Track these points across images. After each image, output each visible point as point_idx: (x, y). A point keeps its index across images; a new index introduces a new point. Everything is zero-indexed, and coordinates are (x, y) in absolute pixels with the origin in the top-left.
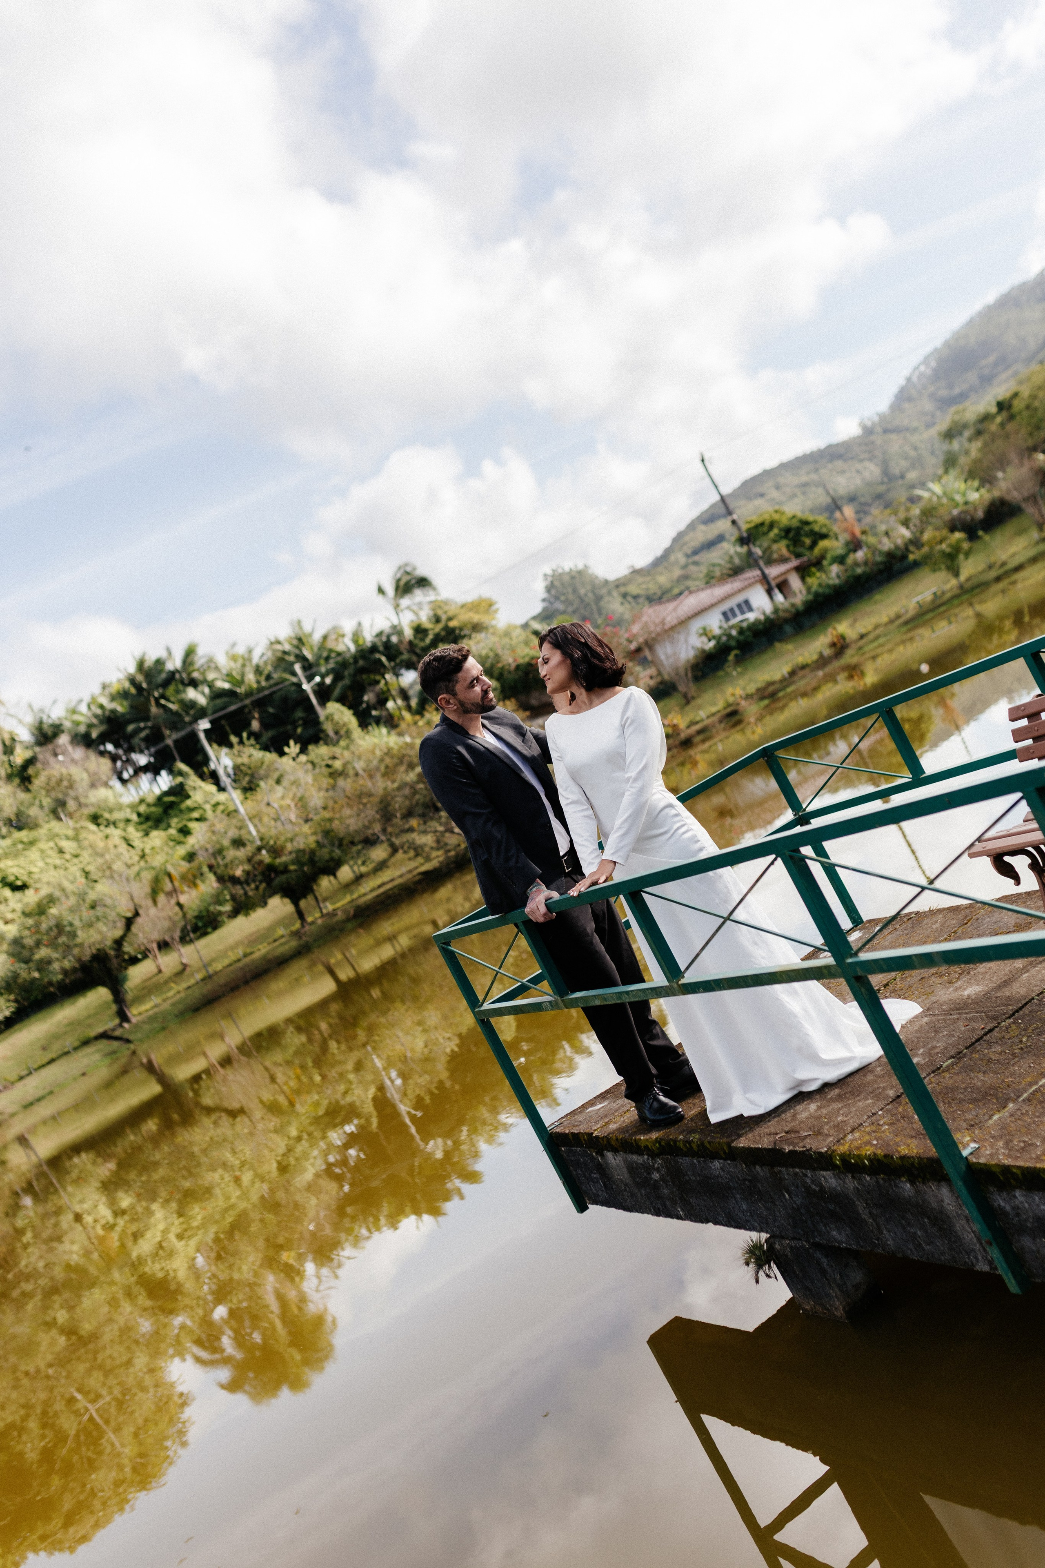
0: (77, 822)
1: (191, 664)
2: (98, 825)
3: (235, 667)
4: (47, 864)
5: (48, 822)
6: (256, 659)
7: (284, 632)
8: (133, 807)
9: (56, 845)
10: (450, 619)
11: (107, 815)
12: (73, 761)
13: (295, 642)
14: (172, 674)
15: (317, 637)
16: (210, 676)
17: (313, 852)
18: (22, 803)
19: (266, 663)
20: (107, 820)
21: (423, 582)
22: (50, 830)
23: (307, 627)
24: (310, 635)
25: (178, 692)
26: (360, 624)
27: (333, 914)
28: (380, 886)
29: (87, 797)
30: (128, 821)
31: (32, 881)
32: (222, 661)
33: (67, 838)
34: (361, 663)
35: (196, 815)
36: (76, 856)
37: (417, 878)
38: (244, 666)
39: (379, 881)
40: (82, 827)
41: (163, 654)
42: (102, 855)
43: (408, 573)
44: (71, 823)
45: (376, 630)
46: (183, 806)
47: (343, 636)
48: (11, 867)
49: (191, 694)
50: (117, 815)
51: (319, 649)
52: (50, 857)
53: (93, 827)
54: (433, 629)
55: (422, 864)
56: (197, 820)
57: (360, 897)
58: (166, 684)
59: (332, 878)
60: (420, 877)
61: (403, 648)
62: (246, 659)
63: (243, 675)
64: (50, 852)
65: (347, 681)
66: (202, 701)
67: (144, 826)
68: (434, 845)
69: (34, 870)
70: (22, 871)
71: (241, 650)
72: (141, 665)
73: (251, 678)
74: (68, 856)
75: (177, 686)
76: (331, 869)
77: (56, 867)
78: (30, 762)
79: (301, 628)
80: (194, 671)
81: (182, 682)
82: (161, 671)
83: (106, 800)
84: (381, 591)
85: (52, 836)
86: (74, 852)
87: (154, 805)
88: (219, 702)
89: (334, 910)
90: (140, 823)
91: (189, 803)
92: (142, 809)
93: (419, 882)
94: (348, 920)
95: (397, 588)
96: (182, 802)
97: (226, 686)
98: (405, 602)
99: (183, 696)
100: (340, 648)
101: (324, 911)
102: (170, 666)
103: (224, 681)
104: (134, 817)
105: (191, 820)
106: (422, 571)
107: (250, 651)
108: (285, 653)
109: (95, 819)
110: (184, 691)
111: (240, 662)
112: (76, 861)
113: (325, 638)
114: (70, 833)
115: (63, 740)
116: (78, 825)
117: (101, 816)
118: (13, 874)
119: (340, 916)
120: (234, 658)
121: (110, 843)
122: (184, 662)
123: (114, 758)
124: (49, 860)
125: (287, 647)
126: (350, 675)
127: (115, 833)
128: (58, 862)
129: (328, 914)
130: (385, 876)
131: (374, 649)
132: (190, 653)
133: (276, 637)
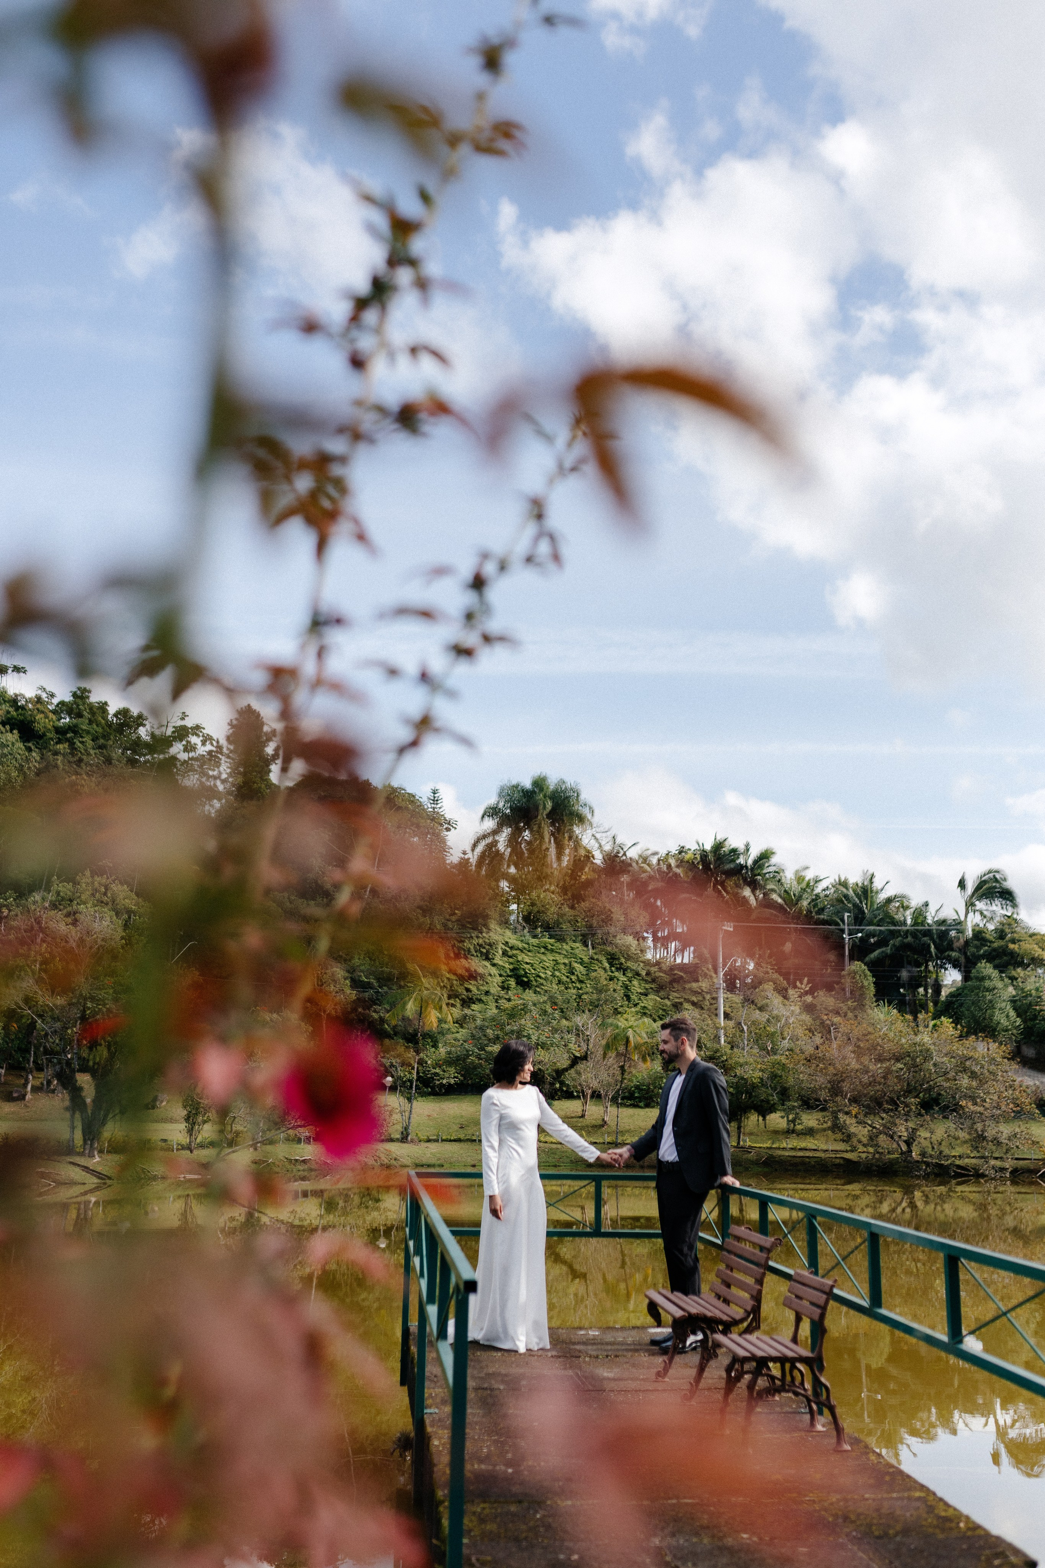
0: (596, 954)
1: (761, 867)
2: (611, 965)
3: (796, 888)
4: (553, 976)
5: (574, 941)
6: (818, 889)
7: (855, 878)
8: (647, 963)
9: (570, 963)
10: (1013, 941)
11: (623, 960)
12: (622, 902)
13: (859, 891)
14: (741, 867)
15: (883, 896)
16: (770, 886)
17: (754, 1086)
18: (562, 915)
19: (826, 896)
20: (622, 964)
21: (1007, 896)
22: (572, 949)
23: (878, 884)
24: (877, 892)
25: (738, 886)
26: (926, 904)
27: (746, 1150)
28: (801, 1149)
29: (615, 936)
30: (638, 974)
31: (534, 983)
32: (789, 876)
33: (582, 963)
34: (910, 939)
35: (694, 999)
36: (581, 982)
37: (838, 1161)
38: (804, 890)
39: (803, 1145)
40: (597, 960)
41: (741, 847)
42: (600, 992)
43: (996, 880)
44: (591, 951)
45: (941, 916)
46: (688, 986)
47: (907, 908)
48: (527, 963)
49: (747, 892)
50: (629, 964)
51: (878, 909)
52: (559, 970)
53: (607, 965)
54: (991, 942)
55: (847, 1151)
56: (694, 1004)
57: (779, 1148)
58: (730, 873)
59: (761, 1118)
60: (842, 1162)
61: (956, 945)
62: (809, 887)
63: (800, 898)
64: (562, 967)
65: (888, 950)
66: (753, 901)
67: (647, 986)
68: (865, 1140)
69: (543, 976)
70: (533, 971)
71: (809, 875)
72: (718, 846)
73: (805, 903)
74: (574, 978)
75: (738, 879)
76: (764, 1109)
77: (560, 982)
78: (589, 883)
79: (871, 882)
80: (759, 875)
81: (745, 880)
82: (733, 861)
83: (628, 947)
84: (962, 884)
85: (572, 955)
86: (582, 978)
87: (665, 972)
88: (768, 911)
89: (751, 1147)
90: (646, 981)
91: (694, 985)
92: (653, 969)
93: (838, 1166)
94: (756, 1163)
95: (978, 888)
96: (690, 982)
97: (780, 901)
98: (980, 905)
99: (740, 891)
100: (899, 917)
101: (741, 1143)
102: (741, 860)
103: (781, 897)
104: (644, 973)
105: (687, 1000)
106: (1011, 884)
107: (817, 881)
108: (846, 896)
109: (612, 959)
110: (742, 889)
111: (804, 885)
112: (578, 985)
113: (889, 901)
114: (586, 959)
115: (625, 878)
116: (596, 957)
117: (619, 959)
118: (524, 970)
119: (752, 1156)
120: (800, 879)
121: (612, 986)
122: (756, 862)
123: (655, 915)
124: (557, 973)
125: (851, 893)
126: (894, 945)
127: (623, 978)
128: (564, 978)
129: (742, 1147)
130: (809, 1143)
131: (928, 933)
132: (765, 856)
133: (846, 880)
